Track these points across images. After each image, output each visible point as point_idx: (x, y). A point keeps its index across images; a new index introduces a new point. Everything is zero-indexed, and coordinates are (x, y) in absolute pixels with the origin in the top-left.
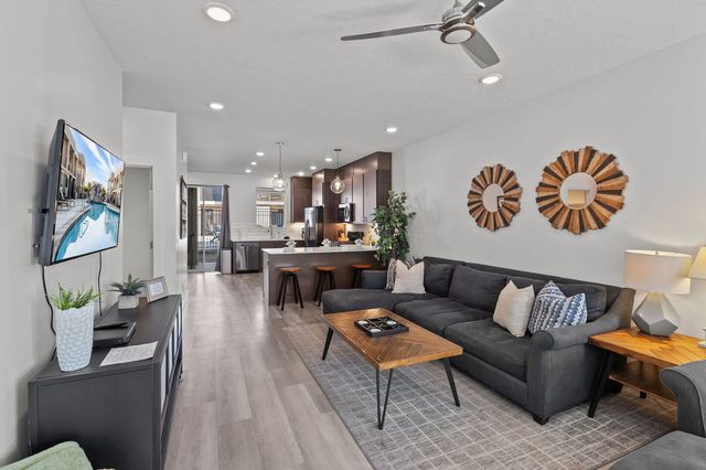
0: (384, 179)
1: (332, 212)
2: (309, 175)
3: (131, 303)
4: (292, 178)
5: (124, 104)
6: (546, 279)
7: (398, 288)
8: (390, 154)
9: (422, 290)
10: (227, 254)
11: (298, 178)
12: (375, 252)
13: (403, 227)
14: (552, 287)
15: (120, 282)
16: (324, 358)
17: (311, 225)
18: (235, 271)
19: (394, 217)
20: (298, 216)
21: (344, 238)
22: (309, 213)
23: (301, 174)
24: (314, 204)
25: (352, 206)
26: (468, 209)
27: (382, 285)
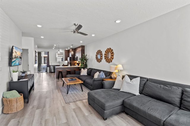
0: (83, 51)
1: (73, 58)
2: (68, 50)
3: (24, 75)
4: (65, 50)
5: (22, 36)
6: (101, 71)
7: (82, 74)
8: (84, 46)
9: (86, 74)
10: (48, 68)
11: (66, 50)
12: (80, 67)
13: (86, 62)
14: (102, 72)
15: (22, 71)
16: (63, 86)
17: (69, 61)
18: (51, 72)
19: (83, 60)
20: (66, 59)
21: (76, 64)
22: (68, 59)
23: (67, 49)
24: (70, 57)
25: (77, 57)
26: (96, 58)
27: (79, 73)
